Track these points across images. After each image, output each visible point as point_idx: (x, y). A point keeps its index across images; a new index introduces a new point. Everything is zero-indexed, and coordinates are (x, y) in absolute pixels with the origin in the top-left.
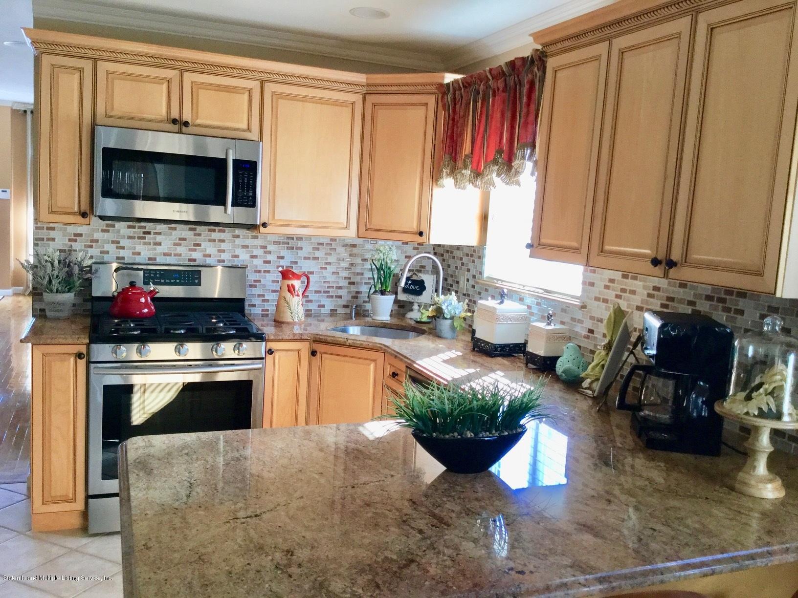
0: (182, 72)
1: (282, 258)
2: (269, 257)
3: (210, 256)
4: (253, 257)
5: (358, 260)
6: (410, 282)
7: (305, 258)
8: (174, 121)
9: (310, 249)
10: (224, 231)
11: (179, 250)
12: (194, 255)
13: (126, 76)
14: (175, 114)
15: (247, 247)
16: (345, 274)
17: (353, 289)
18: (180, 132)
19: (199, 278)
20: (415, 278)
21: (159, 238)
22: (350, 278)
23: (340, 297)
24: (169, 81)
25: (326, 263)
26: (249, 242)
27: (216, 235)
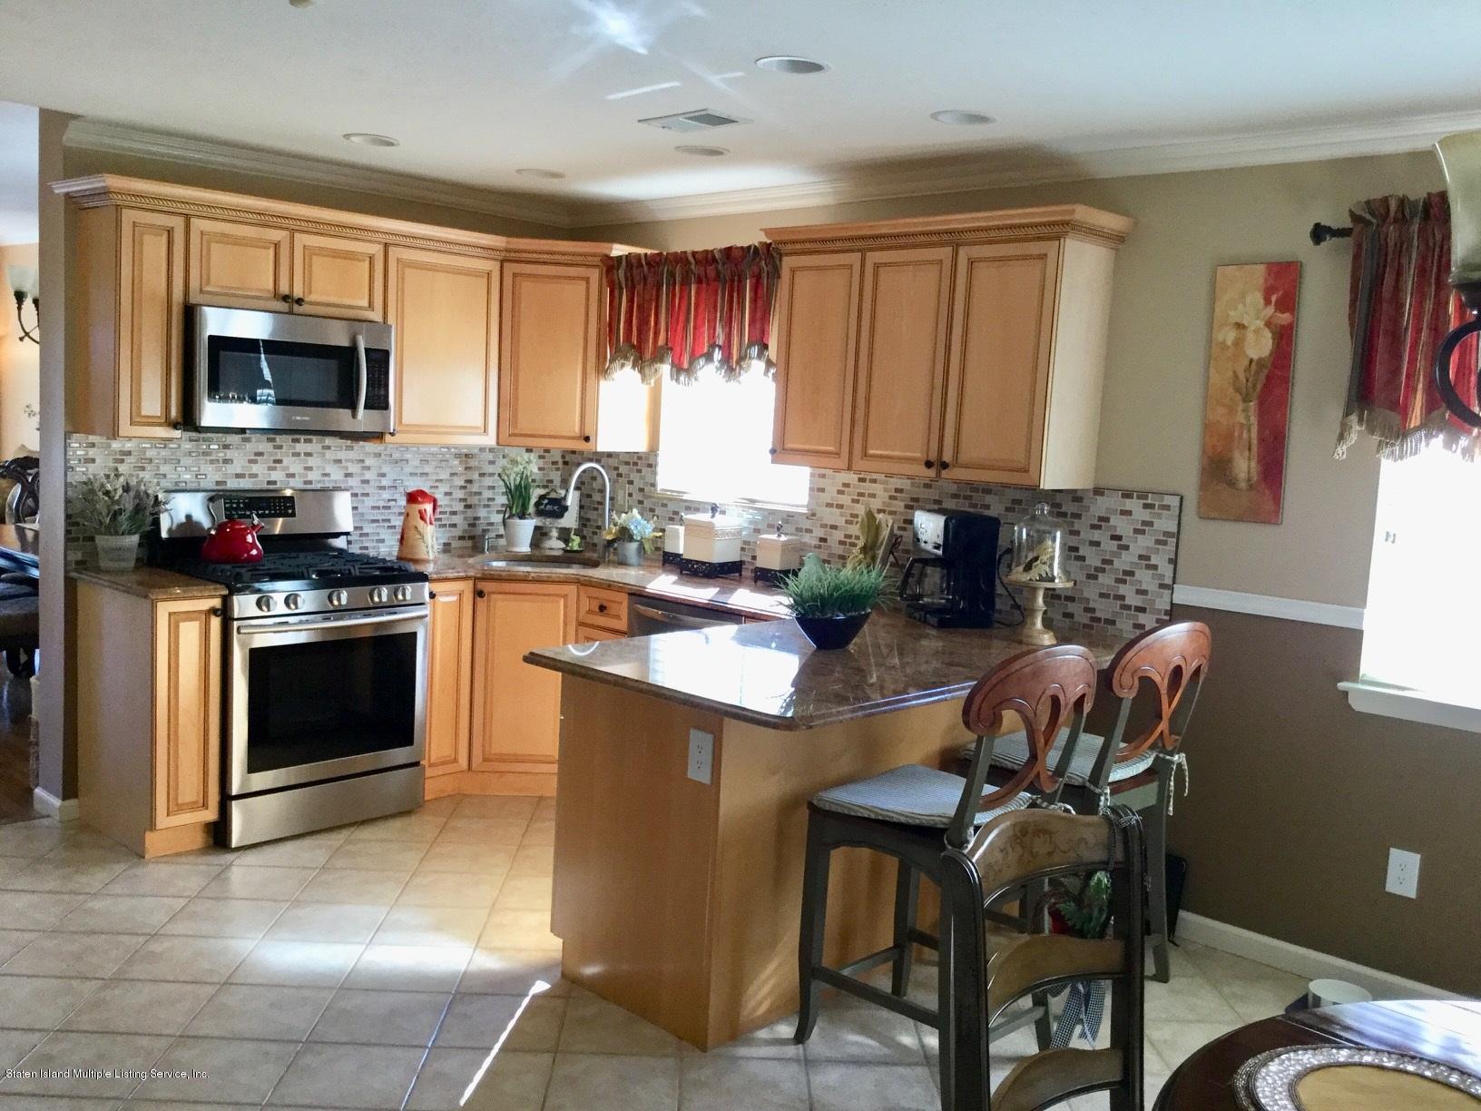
0: (293, 231)
1: (383, 475)
2: (368, 476)
3: (292, 475)
4: (347, 475)
5: (475, 476)
6: (546, 501)
7: (411, 474)
8: (285, 298)
9: (417, 463)
10: (310, 441)
11: (255, 469)
12: (275, 476)
13: (224, 239)
14: (284, 289)
15: (340, 461)
16: (460, 494)
17: (470, 513)
18: (291, 313)
19: (293, 507)
20: (553, 495)
21: (229, 454)
22: (465, 500)
23: (454, 525)
24: (277, 246)
25: (437, 481)
26: (342, 455)
27: (301, 447)
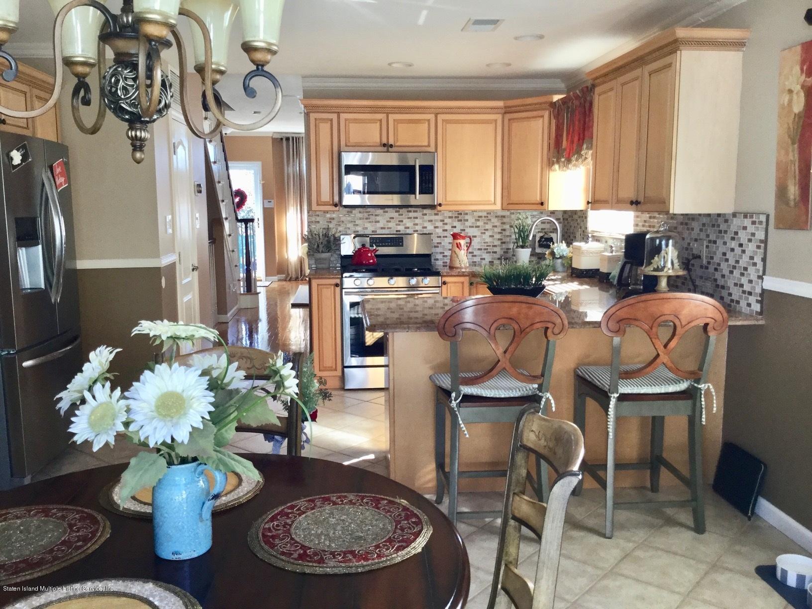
0: (388, 114)
1: (455, 227)
2: (446, 227)
3: (408, 228)
4: (435, 227)
5: (507, 227)
6: (543, 240)
7: (470, 227)
8: (384, 145)
9: (473, 220)
10: (416, 211)
11: (390, 225)
12: (399, 228)
13: (356, 121)
14: (384, 141)
15: (431, 221)
16: (498, 236)
17: (504, 246)
18: (388, 151)
19: (402, 242)
20: (546, 236)
21: (378, 218)
22: (501, 239)
23: (495, 252)
24: (381, 121)
25: (485, 230)
26: (433, 218)
27: (412, 215)
